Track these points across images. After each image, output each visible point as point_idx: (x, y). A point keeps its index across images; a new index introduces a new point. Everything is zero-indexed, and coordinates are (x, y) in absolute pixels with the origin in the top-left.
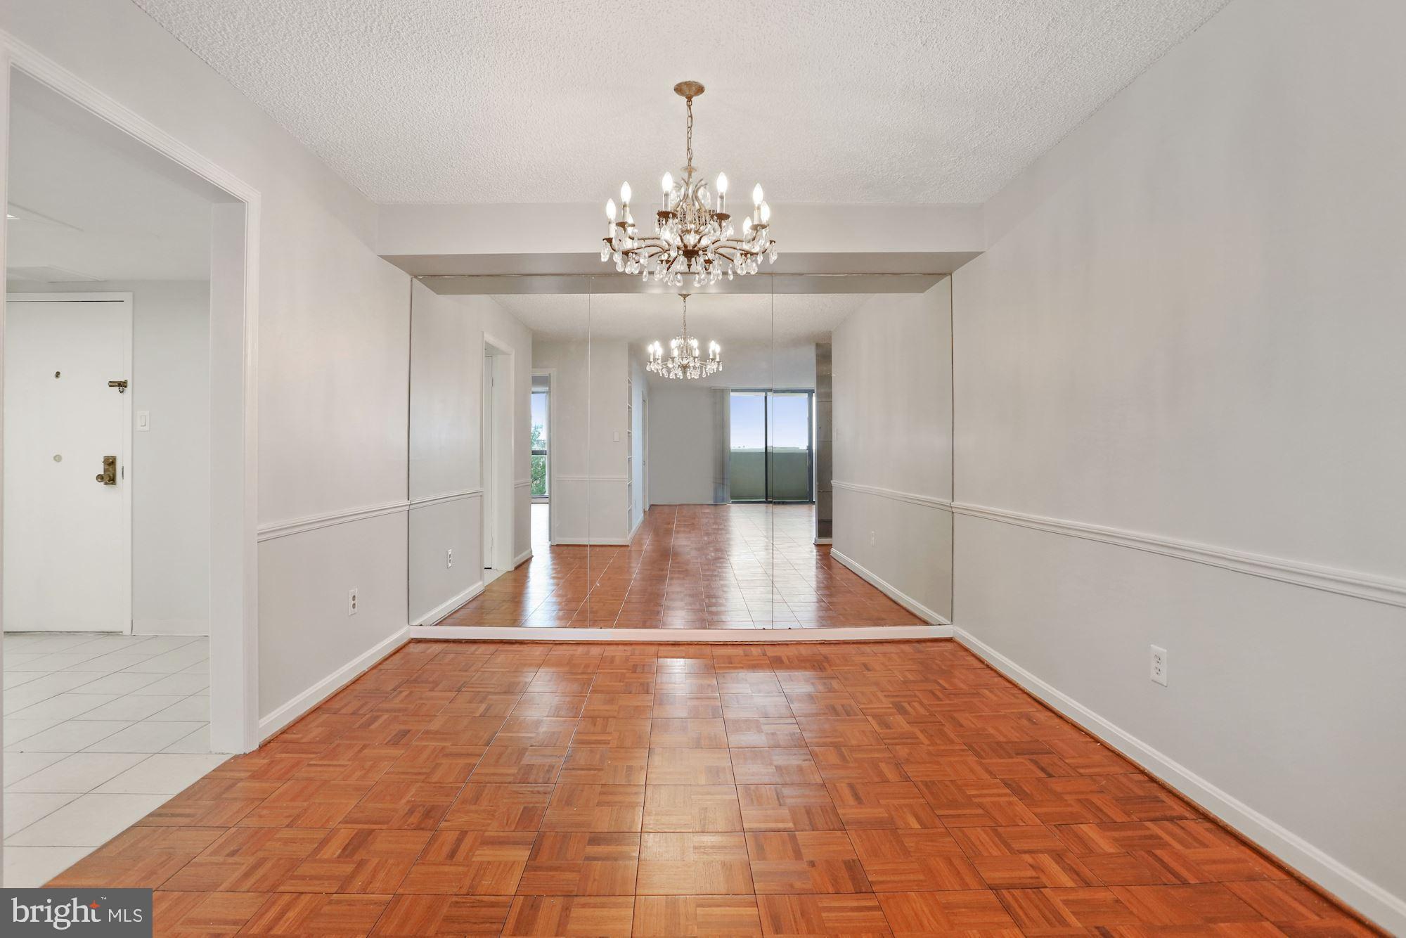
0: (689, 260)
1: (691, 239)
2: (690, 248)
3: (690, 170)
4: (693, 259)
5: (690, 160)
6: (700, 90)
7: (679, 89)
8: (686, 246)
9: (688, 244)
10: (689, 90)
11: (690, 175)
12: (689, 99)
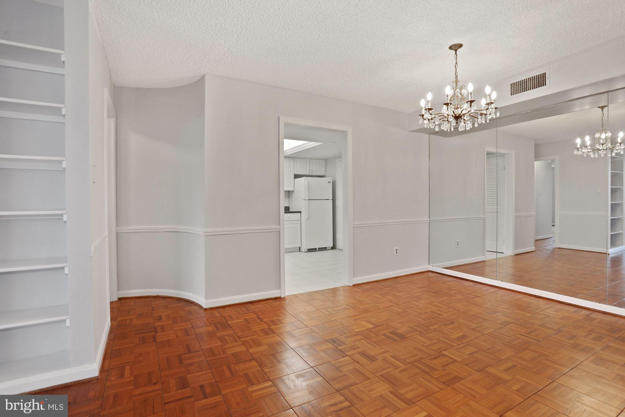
0: (457, 120)
1: (458, 112)
2: (457, 115)
3: (457, 81)
4: (459, 120)
5: (457, 77)
6: (461, 46)
7: (451, 48)
8: (455, 115)
9: (456, 114)
10: (456, 47)
11: (457, 84)
12: (456, 51)
